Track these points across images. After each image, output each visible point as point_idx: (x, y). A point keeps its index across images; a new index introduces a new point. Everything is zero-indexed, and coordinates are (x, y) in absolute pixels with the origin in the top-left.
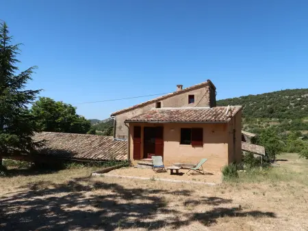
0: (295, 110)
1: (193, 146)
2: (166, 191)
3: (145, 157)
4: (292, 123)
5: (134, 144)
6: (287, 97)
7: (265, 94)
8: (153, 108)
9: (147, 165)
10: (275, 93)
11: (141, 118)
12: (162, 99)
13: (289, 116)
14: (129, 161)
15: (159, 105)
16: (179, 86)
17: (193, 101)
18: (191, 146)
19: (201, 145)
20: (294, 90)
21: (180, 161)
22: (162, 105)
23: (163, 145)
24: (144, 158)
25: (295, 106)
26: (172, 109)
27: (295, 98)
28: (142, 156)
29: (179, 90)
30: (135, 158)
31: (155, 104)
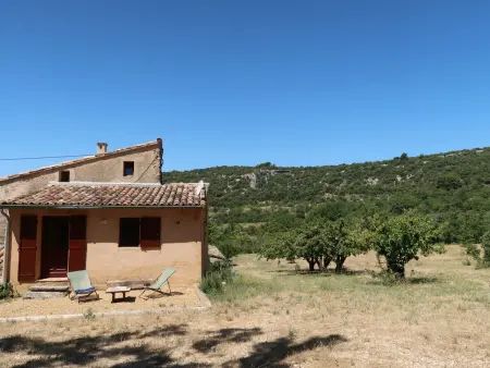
0: (234, 195)
1: (145, 248)
2: (137, 333)
3: (45, 275)
4: (230, 213)
5: (20, 250)
6: (224, 176)
7: (196, 171)
8: (54, 181)
9: (53, 290)
10: (208, 169)
11: (37, 199)
12: (73, 166)
13: (226, 203)
14: (8, 287)
15: (65, 177)
16: (100, 145)
17: (132, 173)
18: (139, 248)
19: (158, 246)
20: (232, 168)
21: (118, 278)
22: (72, 176)
23: (85, 249)
24: (42, 277)
25: (233, 189)
26: (93, 185)
27: (233, 179)
28: (38, 274)
29: (101, 152)
30: (22, 279)
31: (57, 174)
